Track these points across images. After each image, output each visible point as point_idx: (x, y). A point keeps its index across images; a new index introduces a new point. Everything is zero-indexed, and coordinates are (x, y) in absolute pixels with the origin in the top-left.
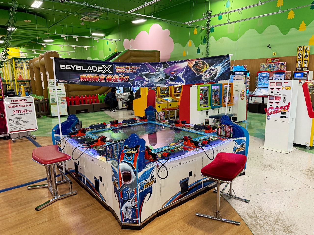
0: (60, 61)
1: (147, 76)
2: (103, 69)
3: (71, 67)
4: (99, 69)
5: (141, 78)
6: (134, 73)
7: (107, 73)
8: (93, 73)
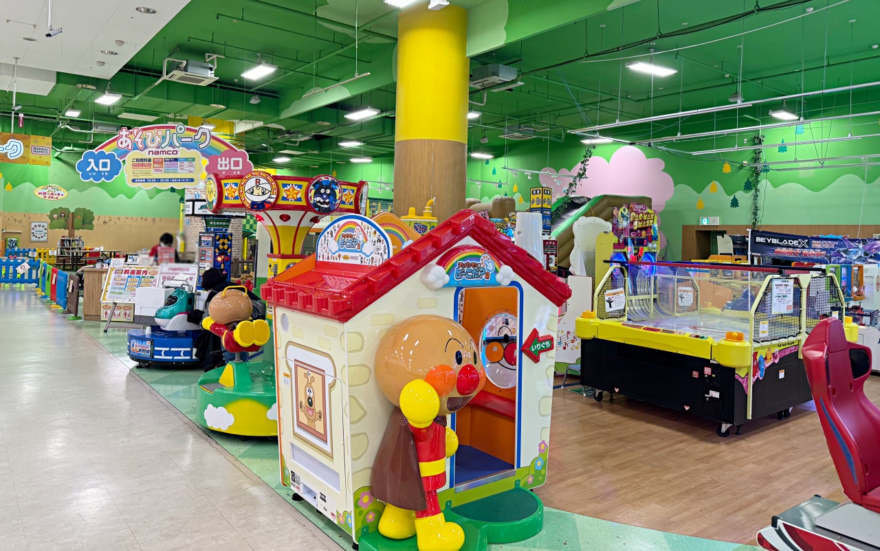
0: (755, 233)
1: (845, 252)
2: (799, 243)
3: (766, 240)
4: (795, 243)
5: (839, 254)
6: (831, 249)
7: (803, 247)
8: (788, 247)
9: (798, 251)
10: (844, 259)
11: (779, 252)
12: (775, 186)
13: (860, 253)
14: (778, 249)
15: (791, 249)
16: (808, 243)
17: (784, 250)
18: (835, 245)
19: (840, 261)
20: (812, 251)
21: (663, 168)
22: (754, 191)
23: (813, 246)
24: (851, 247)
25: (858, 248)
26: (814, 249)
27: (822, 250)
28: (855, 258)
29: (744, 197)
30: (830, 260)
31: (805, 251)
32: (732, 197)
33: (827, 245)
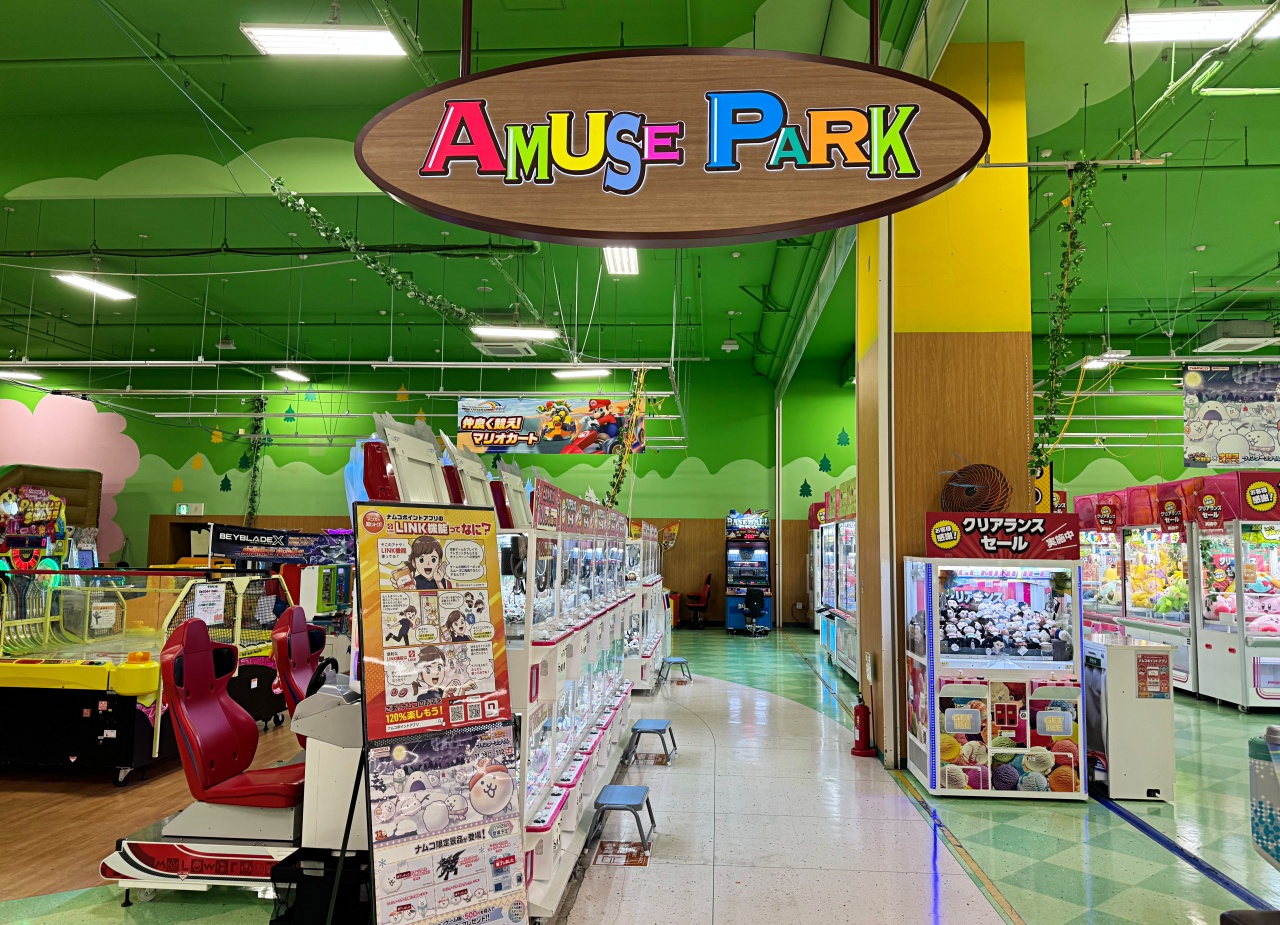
0: (219, 529)
1: (326, 550)
2: (274, 540)
3: (233, 537)
4: (268, 540)
5: (318, 552)
6: (310, 547)
7: (278, 545)
8: (259, 545)
9: (272, 549)
10: (324, 559)
11: (249, 552)
12: (279, 464)
13: (343, 551)
14: (248, 548)
15: (263, 548)
16: (285, 541)
17: (255, 548)
18: (315, 542)
19: (320, 561)
20: (288, 550)
21: (124, 429)
22: (251, 469)
23: (290, 543)
24: (333, 544)
25: (340, 544)
26: (291, 547)
27: (300, 548)
28: (336, 556)
29: (239, 478)
30: (308, 560)
31: (280, 550)
32: (223, 477)
33: (307, 542)
